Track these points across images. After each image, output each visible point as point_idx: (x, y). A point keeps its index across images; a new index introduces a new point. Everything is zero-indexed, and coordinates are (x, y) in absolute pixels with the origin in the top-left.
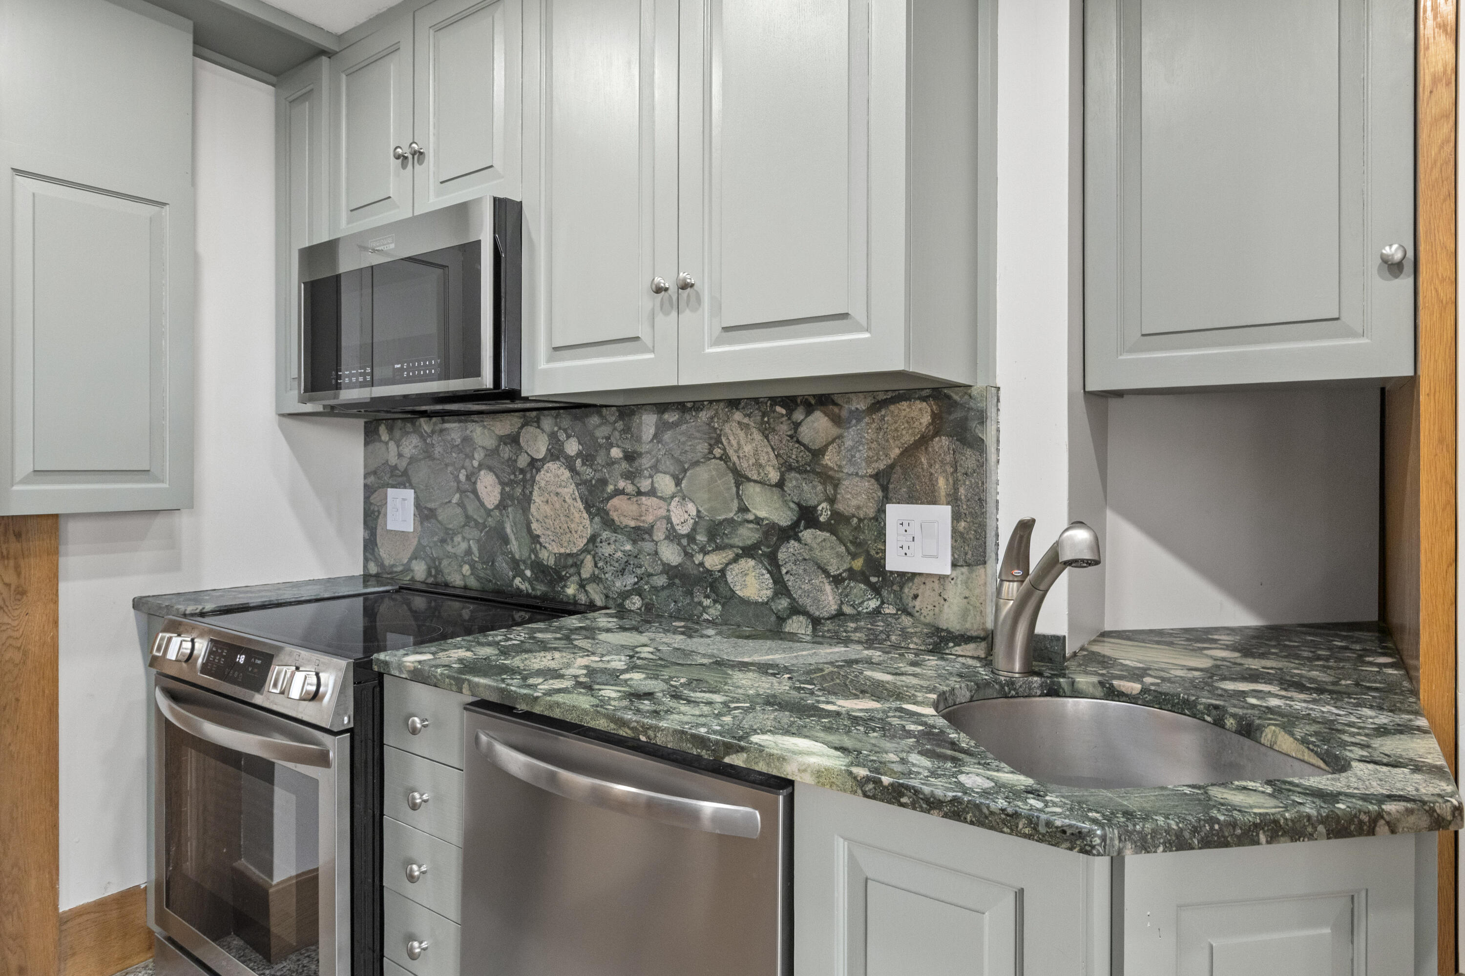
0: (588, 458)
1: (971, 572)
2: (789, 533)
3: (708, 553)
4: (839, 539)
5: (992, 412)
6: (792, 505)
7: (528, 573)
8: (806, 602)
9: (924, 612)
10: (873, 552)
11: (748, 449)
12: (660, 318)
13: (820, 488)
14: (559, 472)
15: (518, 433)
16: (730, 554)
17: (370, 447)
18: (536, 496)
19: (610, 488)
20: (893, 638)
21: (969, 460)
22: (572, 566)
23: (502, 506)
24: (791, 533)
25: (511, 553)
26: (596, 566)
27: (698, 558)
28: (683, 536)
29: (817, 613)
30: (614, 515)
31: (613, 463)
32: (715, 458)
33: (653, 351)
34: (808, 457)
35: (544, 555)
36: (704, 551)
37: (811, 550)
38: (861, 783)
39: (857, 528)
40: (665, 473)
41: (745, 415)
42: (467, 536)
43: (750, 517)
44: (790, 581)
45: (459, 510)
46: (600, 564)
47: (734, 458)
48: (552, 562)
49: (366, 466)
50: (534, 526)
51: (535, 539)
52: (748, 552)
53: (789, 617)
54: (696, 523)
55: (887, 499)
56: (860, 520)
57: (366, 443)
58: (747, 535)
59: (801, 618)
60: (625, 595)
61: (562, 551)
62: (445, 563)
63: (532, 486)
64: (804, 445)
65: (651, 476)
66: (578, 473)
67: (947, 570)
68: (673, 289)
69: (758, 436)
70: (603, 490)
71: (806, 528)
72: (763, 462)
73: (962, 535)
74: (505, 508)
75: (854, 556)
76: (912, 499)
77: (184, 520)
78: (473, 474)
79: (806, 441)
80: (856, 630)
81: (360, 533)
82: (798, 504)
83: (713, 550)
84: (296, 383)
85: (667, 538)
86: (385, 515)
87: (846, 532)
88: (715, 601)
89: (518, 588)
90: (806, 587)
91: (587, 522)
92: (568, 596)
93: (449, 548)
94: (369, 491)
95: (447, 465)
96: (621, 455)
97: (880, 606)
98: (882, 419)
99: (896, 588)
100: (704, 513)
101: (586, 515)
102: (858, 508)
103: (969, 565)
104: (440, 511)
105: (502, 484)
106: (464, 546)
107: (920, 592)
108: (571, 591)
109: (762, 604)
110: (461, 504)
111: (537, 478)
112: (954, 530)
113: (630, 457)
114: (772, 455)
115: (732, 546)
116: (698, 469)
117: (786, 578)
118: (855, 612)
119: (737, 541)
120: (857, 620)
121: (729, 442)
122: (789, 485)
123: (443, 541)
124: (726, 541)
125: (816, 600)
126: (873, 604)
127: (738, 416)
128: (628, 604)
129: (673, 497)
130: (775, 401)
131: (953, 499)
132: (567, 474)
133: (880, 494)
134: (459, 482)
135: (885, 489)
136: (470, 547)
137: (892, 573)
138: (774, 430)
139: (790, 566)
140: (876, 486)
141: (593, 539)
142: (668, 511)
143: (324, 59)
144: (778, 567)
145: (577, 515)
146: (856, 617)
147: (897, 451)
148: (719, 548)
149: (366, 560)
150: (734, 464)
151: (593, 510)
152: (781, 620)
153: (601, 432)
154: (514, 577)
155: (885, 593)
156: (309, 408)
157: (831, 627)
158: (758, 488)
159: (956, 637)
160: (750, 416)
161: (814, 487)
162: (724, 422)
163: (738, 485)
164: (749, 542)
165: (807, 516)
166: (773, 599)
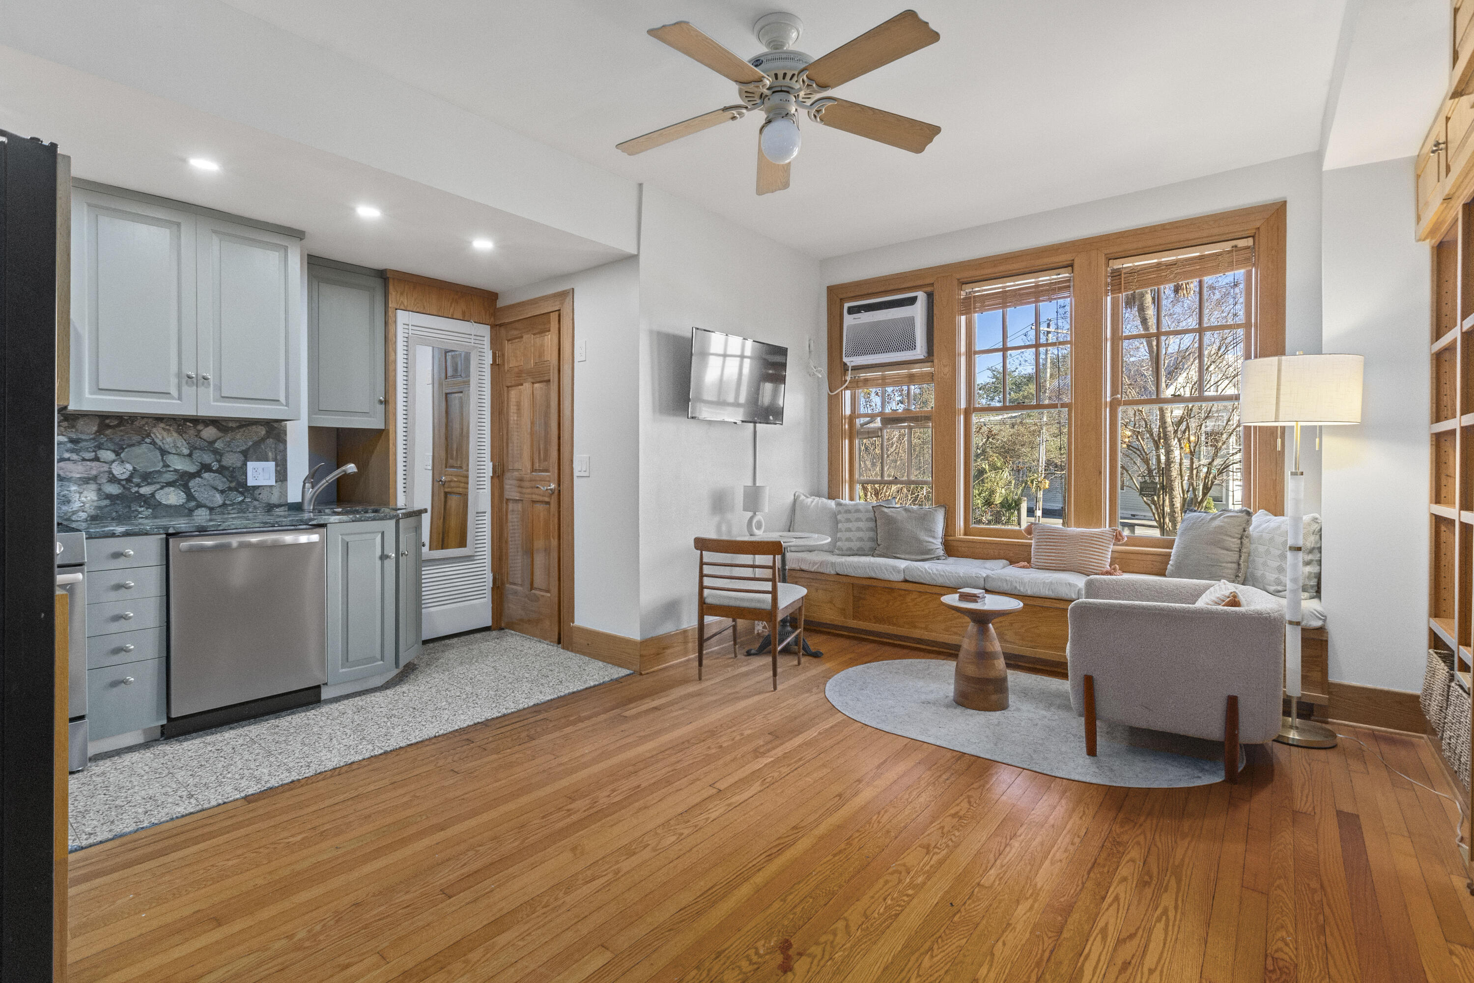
1: (283, 483)
3: (142, 486)
4: (223, 476)
6: (197, 464)
8: (204, 502)
9: (263, 499)
10: (240, 480)
11: (169, 440)
12: (185, 388)
13: (213, 456)
16: (158, 486)
20: (250, 510)
21: (280, 447)
24: (196, 475)
27: (134, 489)
28: (122, 480)
29: (212, 506)
32: (146, 443)
34: (206, 444)
36: (138, 485)
37: (208, 481)
39: (233, 471)
40: (107, 450)
41: (168, 426)
43: (172, 469)
44: (196, 495)
47: (160, 444)
52: (170, 484)
53: (196, 509)
54: (132, 474)
55: (247, 460)
56: (234, 468)
58: (170, 477)
59: (204, 508)
64: (203, 439)
65: (94, 451)
67: (274, 484)
69: (175, 435)
71: (205, 472)
72: (178, 445)
73: (279, 471)
75: (231, 482)
76: (259, 459)
79: (205, 437)
80: (232, 509)
82: (200, 463)
83: (146, 485)
85: (109, 481)
87: (227, 473)
88: (147, 508)
90: (205, 496)
97: (244, 499)
98: (244, 431)
99: (251, 492)
100: (138, 468)
102: (233, 464)
103: (281, 481)
107: (262, 492)
109: (179, 505)
112: (276, 470)
114: (184, 443)
115: (158, 483)
116: (133, 448)
117: (194, 493)
119: (162, 480)
120: (233, 506)
121: (156, 437)
122: (195, 456)
124: (155, 480)
125: (212, 501)
126: (240, 499)
127: (162, 425)
129: (114, 461)
131: (275, 460)
133: (244, 458)
135: (246, 457)
137: (250, 486)
138: (185, 433)
139: (195, 488)
140: (241, 456)
142: (110, 468)
144: (189, 489)
146: (232, 504)
147: (251, 443)
148: (149, 484)
150: (160, 446)
152: (191, 511)
155: (246, 494)
157: (219, 510)
158: (176, 457)
160: (170, 425)
161: (210, 456)
162: (152, 427)
163: (162, 456)
164: (171, 480)
165: (206, 468)
166: (186, 503)
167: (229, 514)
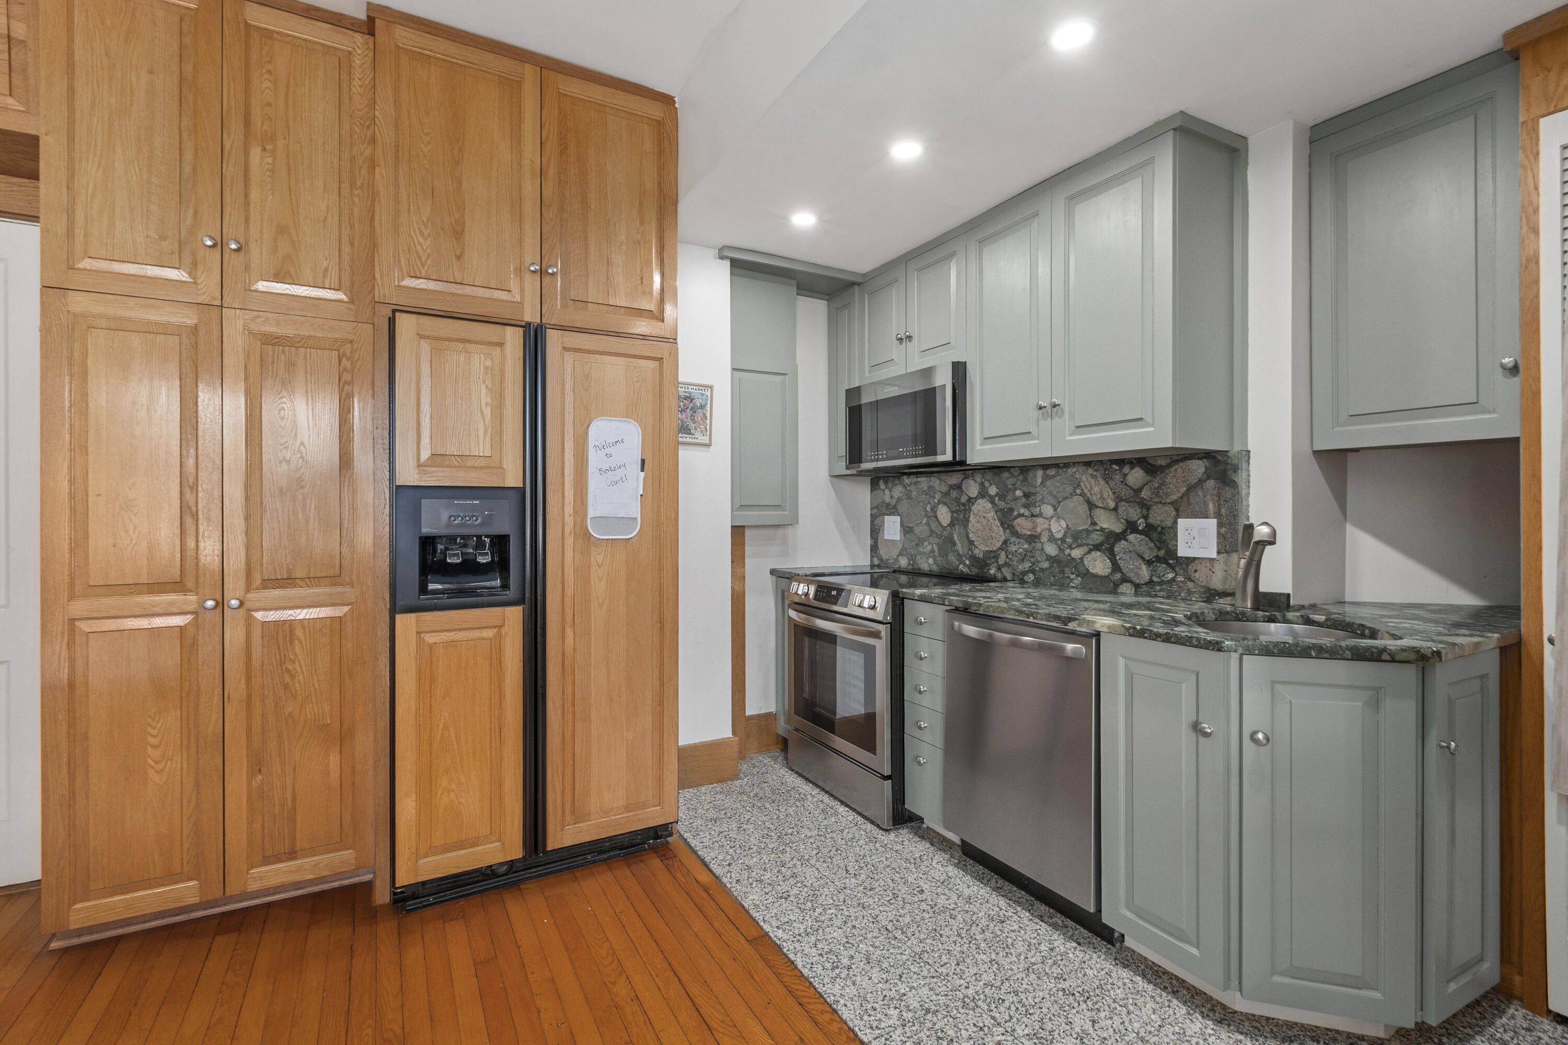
0: (1002, 497)
1: (1229, 556)
2: (1120, 536)
3: (1073, 549)
4: (1151, 540)
5: (1244, 465)
6: (1123, 521)
7: (967, 562)
8: (1131, 575)
9: (1201, 579)
10: (1170, 546)
11: (1096, 489)
12: (1042, 422)
13: (1139, 510)
14: (985, 505)
15: (961, 483)
16: (1085, 549)
17: (874, 492)
18: (972, 518)
19: (1015, 513)
20: (1183, 594)
21: (1228, 492)
22: (993, 558)
23: (952, 524)
24: (1122, 536)
25: (957, 551)
26: (1007, 557)
27: (1067, 551)
28: (1059, 539)
29: (1138, 581)
30: (1018, 528)
31: (1017, 499)
32: (1077, 495)
33: (1038, 439)
34: (1132, 493)
35: (976, 552)
36: (1071, 548)
37: (1134, 545)
38: (1128, 629)
39: (1161, 533)
40: (1047, 504)
41: (1095, 471)
42: (932, 542)
43: (1098, 528)
44: (1121, 564)
45: (926, 527)
46: (1010, 556)
47: (1089, 495)
48: (981, 556)
49: (871, 503)
50: (971, 535)
51: (971, 543)
52: (1097, 547)
53: (1121, 584)
54: (1066, 532)
55: (1178, 516)
56: (1163, 528)
57: (872, 491)
58: (1097, 538)
59: (1128, 584)
60: (1025, 573)
61: (987, 549)
62: (918, 557)
63: (970, 513)
64: (1129, 487)
65: (1040, 506)
66: (996, 505)
67: (1214, 555)
68: (1049, 408)
69: (1102, 482)
70: (1011, 515)
71: (1131, 533)
72: (1105, 496)
73: (1223, 536)
74: (954, 525)
75: (1159, 549)
76: (1193, 515)
77: (790, 531)
78: (935, 507)
79: (1130, 485)
80: (1160, 590)
81: (868, 542)
82: (1126, 520)
83: (1076, 547)
84: (844, 458)
85: (1049, 540)
86: (883, 531)
87: (1154, 535)
88: (1077, 576)
89: (961, 571)
90: (1131, 567)
91: (1002, 533)
92: (991, 575)
93: (921, 549)
94: (873, 517)
95: (919, 502)
96: (1022, 494)
97: (1175, 577)
98: (1176, 469)
99: (1183, 566)
100: (1071, 526)
101: (1001, 529)
102: (1162, 521)
103: (1226, 554)
104: (915, 528)
105: (952, 512)
106: (929, 547)
107: (1198, 568)
108: (992, 571)
109: (1105, 577)
110: (928, 524)
111: (973, 508)
112: (1219, 534)
113: (1027, 495)
114: (1110, 493)
115: (1087, 545)
116: (1067, 501)
117: (1119, 562)
118: (1159, 580)
119: (1090, 542)
120: (1161, 585)
121: (1085, 486)
122: (1121, 510)
123: (917, 545)
124: (1084, 541)
125: (1137, 574)
126: (1171, 576)
127: (1090, 471)
128: (1026, 578)
129: (1052, 518)
130: (1112, 462)
131: (1218, 515)
132: (990, 505)
133: (1174, 513)
134: (926, 511)
135: (1177, 510)
136: (933, 548)
137: (1181, 557)
138: (1111, 478)
139: (1121, 555)
140: (1172, 509)
141: (1005, 542)
142: (1050, 525)
143: (856, 287)
144: (1115, 556)
145: (996, 528)
146: (1161, 583)
147: (1185, 489)
148: (1079, 546)
149: (872, 557)
150: (1088, 498)
151: (1005, 526)
152: (1116, 585)
153: (1010, 482)
154: (959, 565)
155: (1177, 569)
156: (848, 472)
157: (1146, 589)
158: (1102, 511)
159: (1220, 593)
160: (1097, 471)
161: (1136, 510)
162: (1082, 474)
163: (1090, 510)
164: (1097, 542)
165: (1131, 527)
166: (1111, 574)
167: (1156, 596)
